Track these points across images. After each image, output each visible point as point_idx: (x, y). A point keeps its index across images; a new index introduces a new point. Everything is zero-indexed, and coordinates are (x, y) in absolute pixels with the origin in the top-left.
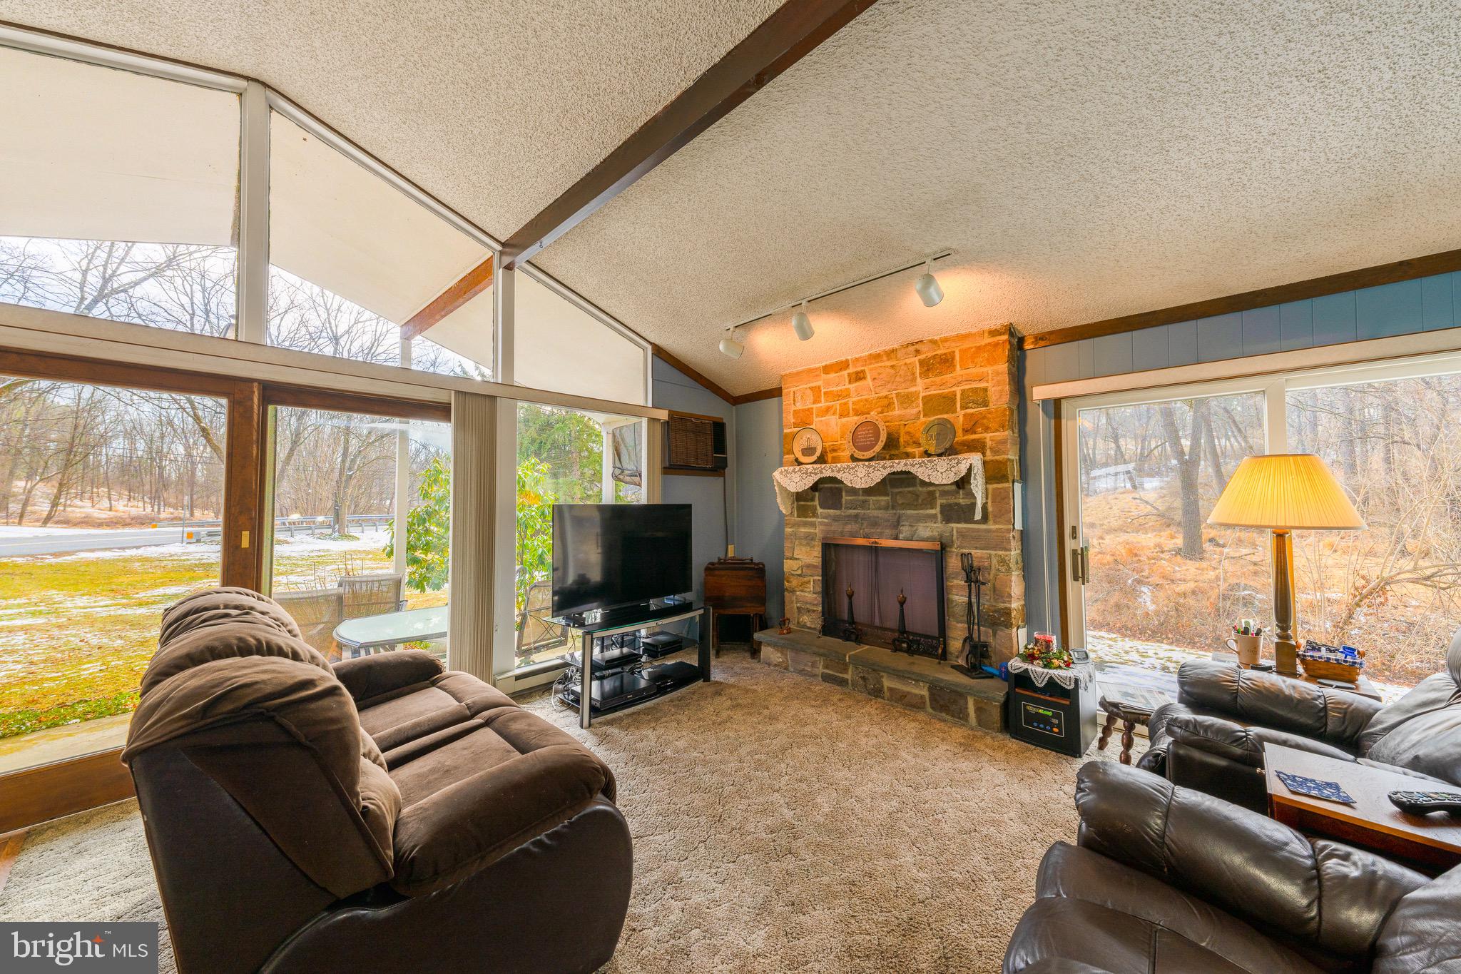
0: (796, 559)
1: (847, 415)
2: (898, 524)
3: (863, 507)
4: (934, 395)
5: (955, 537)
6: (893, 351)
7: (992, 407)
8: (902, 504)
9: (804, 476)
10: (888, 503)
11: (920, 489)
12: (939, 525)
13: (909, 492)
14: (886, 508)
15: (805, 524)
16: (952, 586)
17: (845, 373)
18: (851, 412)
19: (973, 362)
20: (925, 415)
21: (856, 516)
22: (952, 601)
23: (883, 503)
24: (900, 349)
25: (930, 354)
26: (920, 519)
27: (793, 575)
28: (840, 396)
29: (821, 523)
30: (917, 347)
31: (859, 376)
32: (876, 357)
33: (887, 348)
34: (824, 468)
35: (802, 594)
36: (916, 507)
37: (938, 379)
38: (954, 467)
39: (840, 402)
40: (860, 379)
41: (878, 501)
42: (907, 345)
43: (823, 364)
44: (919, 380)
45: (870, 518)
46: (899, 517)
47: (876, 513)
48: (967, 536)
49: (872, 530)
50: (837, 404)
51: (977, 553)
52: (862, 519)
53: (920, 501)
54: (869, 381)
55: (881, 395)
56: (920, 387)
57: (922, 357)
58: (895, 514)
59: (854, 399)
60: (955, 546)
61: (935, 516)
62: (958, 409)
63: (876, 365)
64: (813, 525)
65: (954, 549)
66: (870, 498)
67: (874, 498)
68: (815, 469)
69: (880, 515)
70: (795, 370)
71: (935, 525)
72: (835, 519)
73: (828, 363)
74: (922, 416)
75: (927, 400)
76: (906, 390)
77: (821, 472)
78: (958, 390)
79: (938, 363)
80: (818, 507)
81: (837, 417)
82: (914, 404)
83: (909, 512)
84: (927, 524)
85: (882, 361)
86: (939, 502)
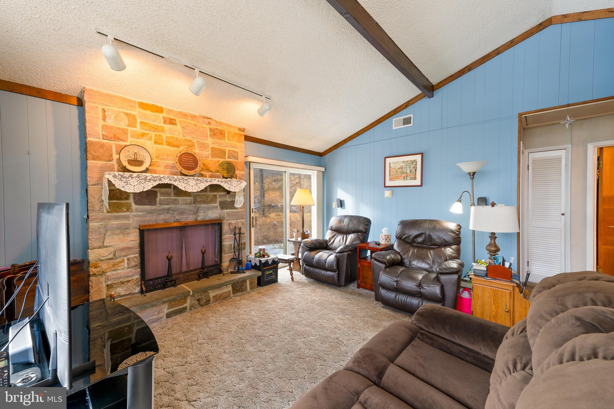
0: (107, 247)
1: (162, 144)
2: (197, 212)
3: (174, 204)
4: (217, 148)
5: (225, 216)
6: (195, 116)
7: (239, 160)
8: (200, 201)
9: (143, 181)
10: (191, 201)
11: (209, 193)
12: (219, 211)
13: (203, 195)
14: (190, 204)
15: (117, 218)
16: (224, 239)
17: (161, 115)
18: (164, 142)
19: (233, 139)
20: (212, 157)
21: (169, 209)
22: (224, 245)
23: (188, 201)
24: (199, 117)
25: (215, 127)
26: (209, 209)
27: (101, 260)
28: (156, 129)
29: (135, 216)
30: (210, 120)
31: (172, 122)
32: (185, 115)
33: (192, 113)
34: (163, 177)
35: (115, 272)
36: (207, 203)
37: (218, 141)
38: (239, 184)
39: (155, 133)
40: (173, 124)
41: (185, 200)
42: (204, 117)
43: (140, 101)
44: (209, 138)
45: (179, 209)
46: (198, 208)
47: (183, 207)
48: (231, 215)
49: (181, 217)
50: (153, 134)
51: (233, 222)
52: (173, 211)
53: (209, 199)
54: (179, 127)
55: (187, 138)
56: (209, 141)
57: (211, 127)
58: (195, 207)
59: (167, 135)
60: (226, 220)
61: (217, 207)
62: (227, 158)
63: (184, 120)
64: (127, 217)
65: (225, 222)
66: (179, 198)
67: (182, 198)
68: (154, 178)
69: (186, 208)
70: (105, 91)
71: (217, 211)
72: (150, 212)
73: (144, 102)
74: (210, 156)
75: (213, 149)
76: (203, 141)
77: (160, 180)
78: (227, 149)
79: (217, 133)
80: (133, 204)
81: (153, 143)
82: (207, 149)
83: (204, 205)
84: (213, 211)
85: (187, 119)
86: (218, 200)
